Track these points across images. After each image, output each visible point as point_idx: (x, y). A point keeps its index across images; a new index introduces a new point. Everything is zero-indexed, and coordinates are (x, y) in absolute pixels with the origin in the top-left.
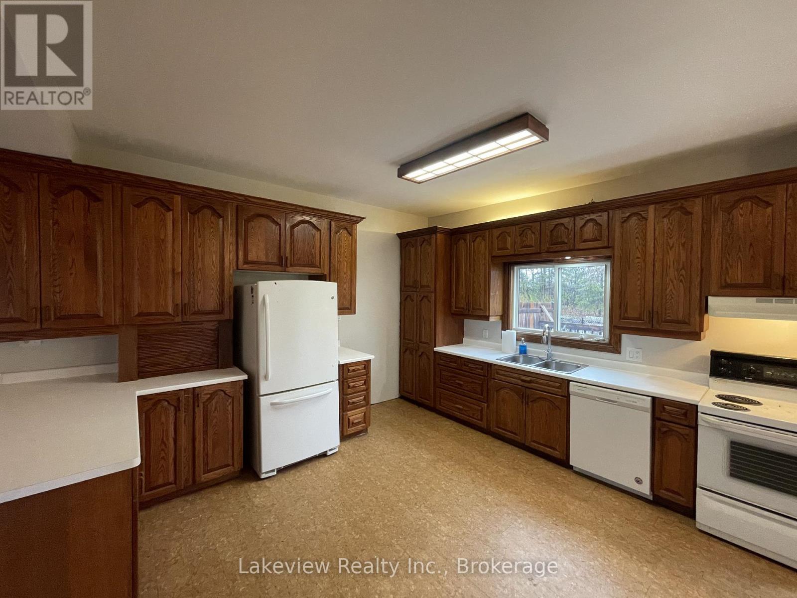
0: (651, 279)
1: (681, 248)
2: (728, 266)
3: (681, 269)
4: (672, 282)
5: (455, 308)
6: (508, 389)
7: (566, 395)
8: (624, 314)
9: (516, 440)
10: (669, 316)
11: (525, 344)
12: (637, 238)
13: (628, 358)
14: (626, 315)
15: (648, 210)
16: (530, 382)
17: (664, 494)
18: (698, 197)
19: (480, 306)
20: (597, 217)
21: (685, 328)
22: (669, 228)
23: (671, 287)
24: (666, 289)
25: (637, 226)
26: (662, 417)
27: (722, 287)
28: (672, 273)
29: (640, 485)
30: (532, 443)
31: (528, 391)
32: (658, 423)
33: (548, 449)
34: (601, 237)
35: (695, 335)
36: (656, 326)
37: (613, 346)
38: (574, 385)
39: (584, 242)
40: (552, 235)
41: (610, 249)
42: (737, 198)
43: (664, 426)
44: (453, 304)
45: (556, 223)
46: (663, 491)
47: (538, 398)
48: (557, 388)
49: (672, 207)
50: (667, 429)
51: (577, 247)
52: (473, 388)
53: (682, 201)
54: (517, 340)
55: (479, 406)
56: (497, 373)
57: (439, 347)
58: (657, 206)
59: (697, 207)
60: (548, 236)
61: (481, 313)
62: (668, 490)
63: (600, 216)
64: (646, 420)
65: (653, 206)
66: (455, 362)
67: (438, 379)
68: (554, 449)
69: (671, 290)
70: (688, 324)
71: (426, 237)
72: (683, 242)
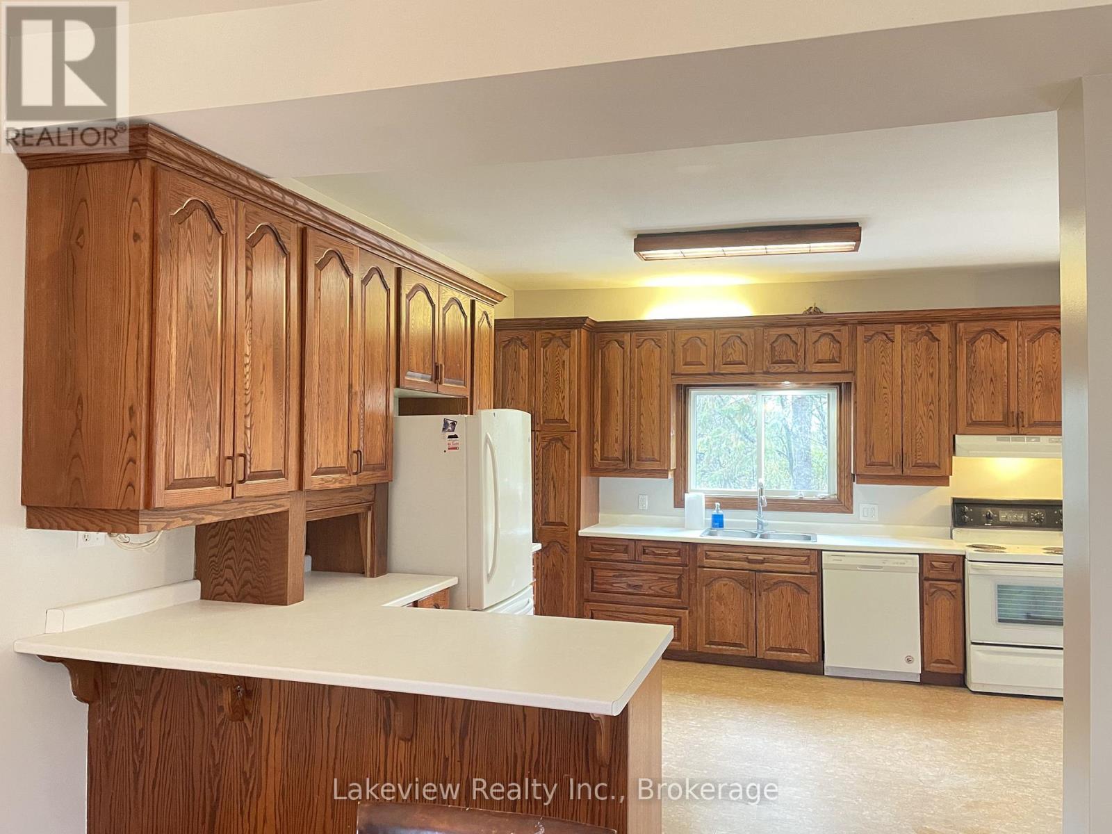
0: (900, 415)
1: (930, 380)
2: (973, 402)
3: (930, 404)
4: (922, 418)
5: (601, 460)
6: (726, 579)
7: (816, 571)
8: (870, 459)
9: (742, 654)
10: (920, 459)
11: (721, 512)
12: (883, 363)
13: (862, 518)
14: (873, 460)
15: (894, 330)
16: (762, 562)
17: (935, 667)
18: (944, 322)
19: (653, 455)
20: (834, 331)
21: (934, 473)
22: (917, 355)
23: (920, 424)
24: (916, 427)
25: (882, 348)
26: (930, 577)
27: (968, 425)
28: (922, 409)
29: (911, 664)
30: (768, 652)
31: (760, 577)
32: (927, 584)
33: (793, 654)
34: (840, 357)
35: (944, 480)
36: (907, 472)
37: (842, 503)
38: (829, 556)
39: (818, 362)
40: (773, 348)
41: (850, 375)
42: (980, 329)
43: (931, 586)
44: (598, 453)
45: (780, 333)
46: (934, 664)
47: (775, 583)
48: (804, 563)
49: (920, 330)
50: (935, 589)
51: (809, 369)
52: (661, 589)
53: (930, 325)
54: (707, 507)
55: (676, 617)
56: (707, 557)
57: (586, 526)
58: (904, 327)
59: (943, 332)
60: (767, 351)
61: (656, 466)
62: (938, 661)
63: (839, 331)
64: (912, 582)
65: (900, 326)
66: (626, 551)
67: (587, 586)
68: (802, 651)
69: (921, 428)
70: (938, 467)
71: (558, 333)
72: (931, 372)
